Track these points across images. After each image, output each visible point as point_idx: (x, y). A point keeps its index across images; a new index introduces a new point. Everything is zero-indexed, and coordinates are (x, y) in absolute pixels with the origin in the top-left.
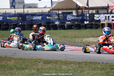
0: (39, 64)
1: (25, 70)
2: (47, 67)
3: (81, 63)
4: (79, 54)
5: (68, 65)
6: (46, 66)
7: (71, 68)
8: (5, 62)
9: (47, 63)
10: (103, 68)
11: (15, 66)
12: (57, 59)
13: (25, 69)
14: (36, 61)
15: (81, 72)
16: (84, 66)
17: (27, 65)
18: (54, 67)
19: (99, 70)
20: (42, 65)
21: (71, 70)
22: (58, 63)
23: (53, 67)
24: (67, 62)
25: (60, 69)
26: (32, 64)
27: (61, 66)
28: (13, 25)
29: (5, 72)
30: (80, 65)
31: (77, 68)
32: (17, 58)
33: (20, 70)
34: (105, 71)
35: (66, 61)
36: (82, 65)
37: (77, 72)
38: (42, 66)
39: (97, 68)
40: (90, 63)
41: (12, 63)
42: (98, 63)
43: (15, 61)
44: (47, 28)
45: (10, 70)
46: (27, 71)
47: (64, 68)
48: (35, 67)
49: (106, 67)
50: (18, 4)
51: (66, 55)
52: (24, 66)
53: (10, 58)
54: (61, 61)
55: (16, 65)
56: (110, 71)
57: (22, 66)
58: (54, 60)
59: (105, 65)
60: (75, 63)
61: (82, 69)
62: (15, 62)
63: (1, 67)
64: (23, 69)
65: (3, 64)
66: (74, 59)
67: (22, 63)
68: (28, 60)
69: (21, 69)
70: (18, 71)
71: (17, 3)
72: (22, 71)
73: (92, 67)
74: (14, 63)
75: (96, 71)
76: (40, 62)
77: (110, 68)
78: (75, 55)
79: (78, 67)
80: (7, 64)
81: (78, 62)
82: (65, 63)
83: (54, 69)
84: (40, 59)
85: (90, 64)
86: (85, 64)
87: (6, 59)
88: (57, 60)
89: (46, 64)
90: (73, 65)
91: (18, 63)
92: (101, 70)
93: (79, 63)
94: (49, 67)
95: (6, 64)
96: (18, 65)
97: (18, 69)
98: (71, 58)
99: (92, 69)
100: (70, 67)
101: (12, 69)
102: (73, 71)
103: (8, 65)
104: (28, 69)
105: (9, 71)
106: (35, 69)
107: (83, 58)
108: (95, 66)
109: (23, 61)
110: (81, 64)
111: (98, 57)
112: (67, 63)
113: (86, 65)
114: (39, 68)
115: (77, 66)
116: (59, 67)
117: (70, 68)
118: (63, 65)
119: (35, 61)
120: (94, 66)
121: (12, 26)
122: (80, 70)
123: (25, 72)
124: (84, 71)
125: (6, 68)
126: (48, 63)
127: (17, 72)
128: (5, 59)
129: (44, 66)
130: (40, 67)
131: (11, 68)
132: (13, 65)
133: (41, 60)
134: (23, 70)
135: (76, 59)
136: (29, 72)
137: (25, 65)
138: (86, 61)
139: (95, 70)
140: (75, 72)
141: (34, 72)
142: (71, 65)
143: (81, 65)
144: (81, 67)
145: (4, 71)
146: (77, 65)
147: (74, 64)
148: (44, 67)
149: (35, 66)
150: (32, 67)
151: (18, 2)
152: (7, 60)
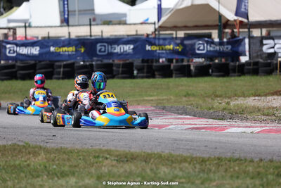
0: (104, 164)
1: (68, 179)
2: (122, 170)
3: (208, 160)
4: (210, 138)
5: (174, 165)
6: (122, 167)
7: (180, 174)
8: (23, 159)
9: (126, 159)
10: (259, 174)
11: (46, 167)
12: (150, 152)
13: (67, 175)
14: (98, 157)
15: (202, 183)
16: (213, 168)
17: (75, 166)
18: (140, 169)
19: (248, 179)
20: (112, 166)
21: (180, 178)
22: (150, 159)
23: (138, 172)
24: (173, 159)
25: (153, 175)
26: (86, 163)
27: (157, 169)
28: (65, 66)
29: (18, 183)
30: (204, 165)
31: (195, 172)
32: (53, 149)
33: (56, 179)
34: (262, 180)
35: (171, 155)
36: (208, 166)
37: (193, 183)
38: (110, 169)
39: (245, 172)
40: (229, 161)
41: (38, 161)
42: (249, 160)
43: (48, 155)
44: (147, 72)
45: (31, 177)
46: (73, 180)
47: (162, 173)
48: (93, 170)
49: (266, 171)
50: (79, 14)
51: (176, 140)
52: (66, 169)
53: (36, 149)
54: (160, 156)
55: (47, 165)
56: (273, 180)
57: (63, 169)
58: (143, 154)
59: (266, 164)
60: (192, 160)
61: (206, 176)
62: (46, 158)
63: (12, 170)
64: (63, 175)
65: (17, 163)
66: (194, 149)
67: (65, 161)
68: (80, 154)
69: (59, 175)
70: (50, 181)
71: (77, 13)
72: (60, 182)
73: (232, 170)
74: (45, 161)
75: (240, 181)
76: (107, 158)
77: (276, 173)
78: (199, 141)
79: (197, 170)
80: (28, 162)
81: (200, 158)
82: (168, 160)
83: (138, 176)
84: (109, 152)
85: (228, 163)
86: (216, 163)
87: (27, 151)
88: (148, 154)
89: (121, 164)
90: (187, 165)
91: (53, 161)
92: (252, 178)
93: (202, 161)
94: (128, 170)
95: (25, 163)
96: (53, 165)
97: (52, 174)
98: (187, 147)
99: (232, 177)
100: (178, 169)
101: (38, 177)
102: (183, 180)
103: (28, 165)
104: (76, 174)
105: (29, 181)
106: (92, 177)
107: (216, 148)
108: (239, 169)
109: (65, 157)
110: (208, 163)
111: (255, 145)
112: (172, 161)
113: (218, 165)
114: (101, 174)
115: (195, 167)
116: (151, 170)
117: (177, 172)
118: (163, 165)
119: (97, 154)
120: (237, 168)
121: (62, 70)
122: (201, 178)
123: (67, 182)
124: (211, 180)
125: (24, 172)
126: (127, 161)
127: (46, 184)
128: (24, 150)
129: (117, 167)
130: (106, 171)
131: (35, 174)
132: (40, 166)
133: (112, 153)
134: (63, 177)
135: (198, 150)
136: (76, 183)
137: (70, 166)
138: (221, 155)
139: (238, 177)
140: (188, 183)
141: (88, 184)
142: (181, 166)
143: (206, 165)
144: (206, 170)
145: (16, 181)
146: (198, 166)
147: (190, 163)
148: (115, 170)
149: (94, 167)
150: (86, 169)
151: (79, 11)
152: (29, 153)
